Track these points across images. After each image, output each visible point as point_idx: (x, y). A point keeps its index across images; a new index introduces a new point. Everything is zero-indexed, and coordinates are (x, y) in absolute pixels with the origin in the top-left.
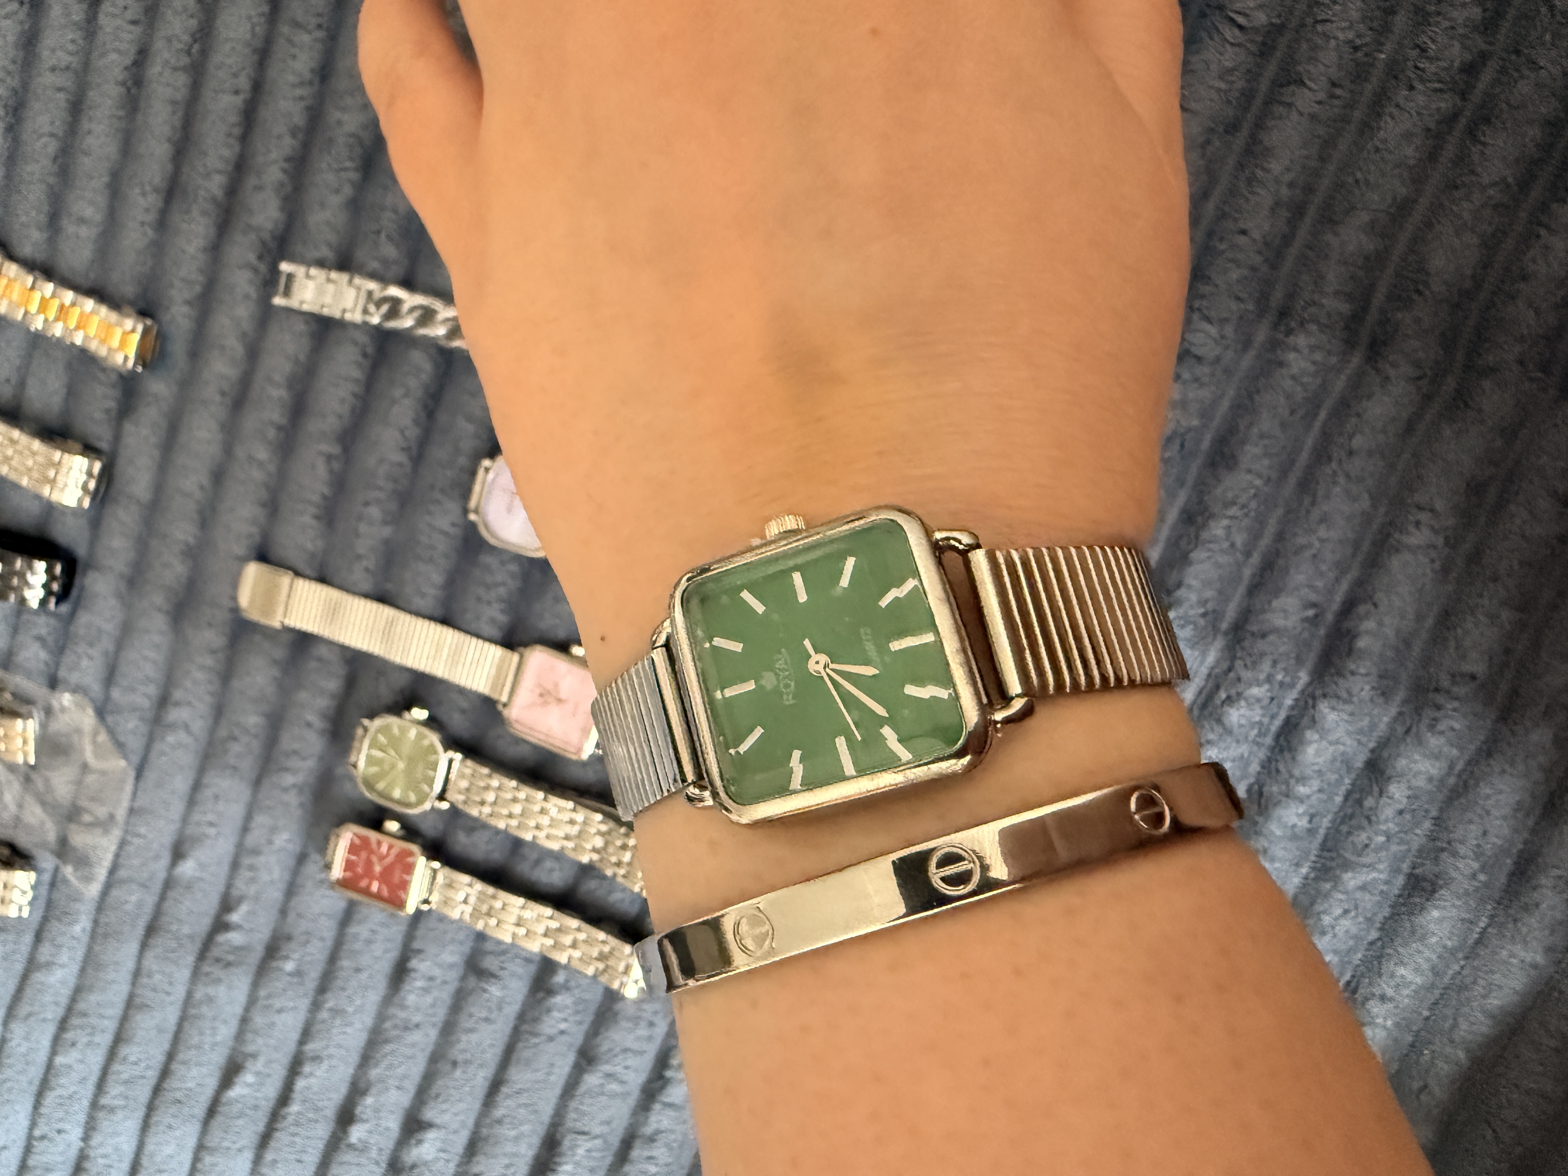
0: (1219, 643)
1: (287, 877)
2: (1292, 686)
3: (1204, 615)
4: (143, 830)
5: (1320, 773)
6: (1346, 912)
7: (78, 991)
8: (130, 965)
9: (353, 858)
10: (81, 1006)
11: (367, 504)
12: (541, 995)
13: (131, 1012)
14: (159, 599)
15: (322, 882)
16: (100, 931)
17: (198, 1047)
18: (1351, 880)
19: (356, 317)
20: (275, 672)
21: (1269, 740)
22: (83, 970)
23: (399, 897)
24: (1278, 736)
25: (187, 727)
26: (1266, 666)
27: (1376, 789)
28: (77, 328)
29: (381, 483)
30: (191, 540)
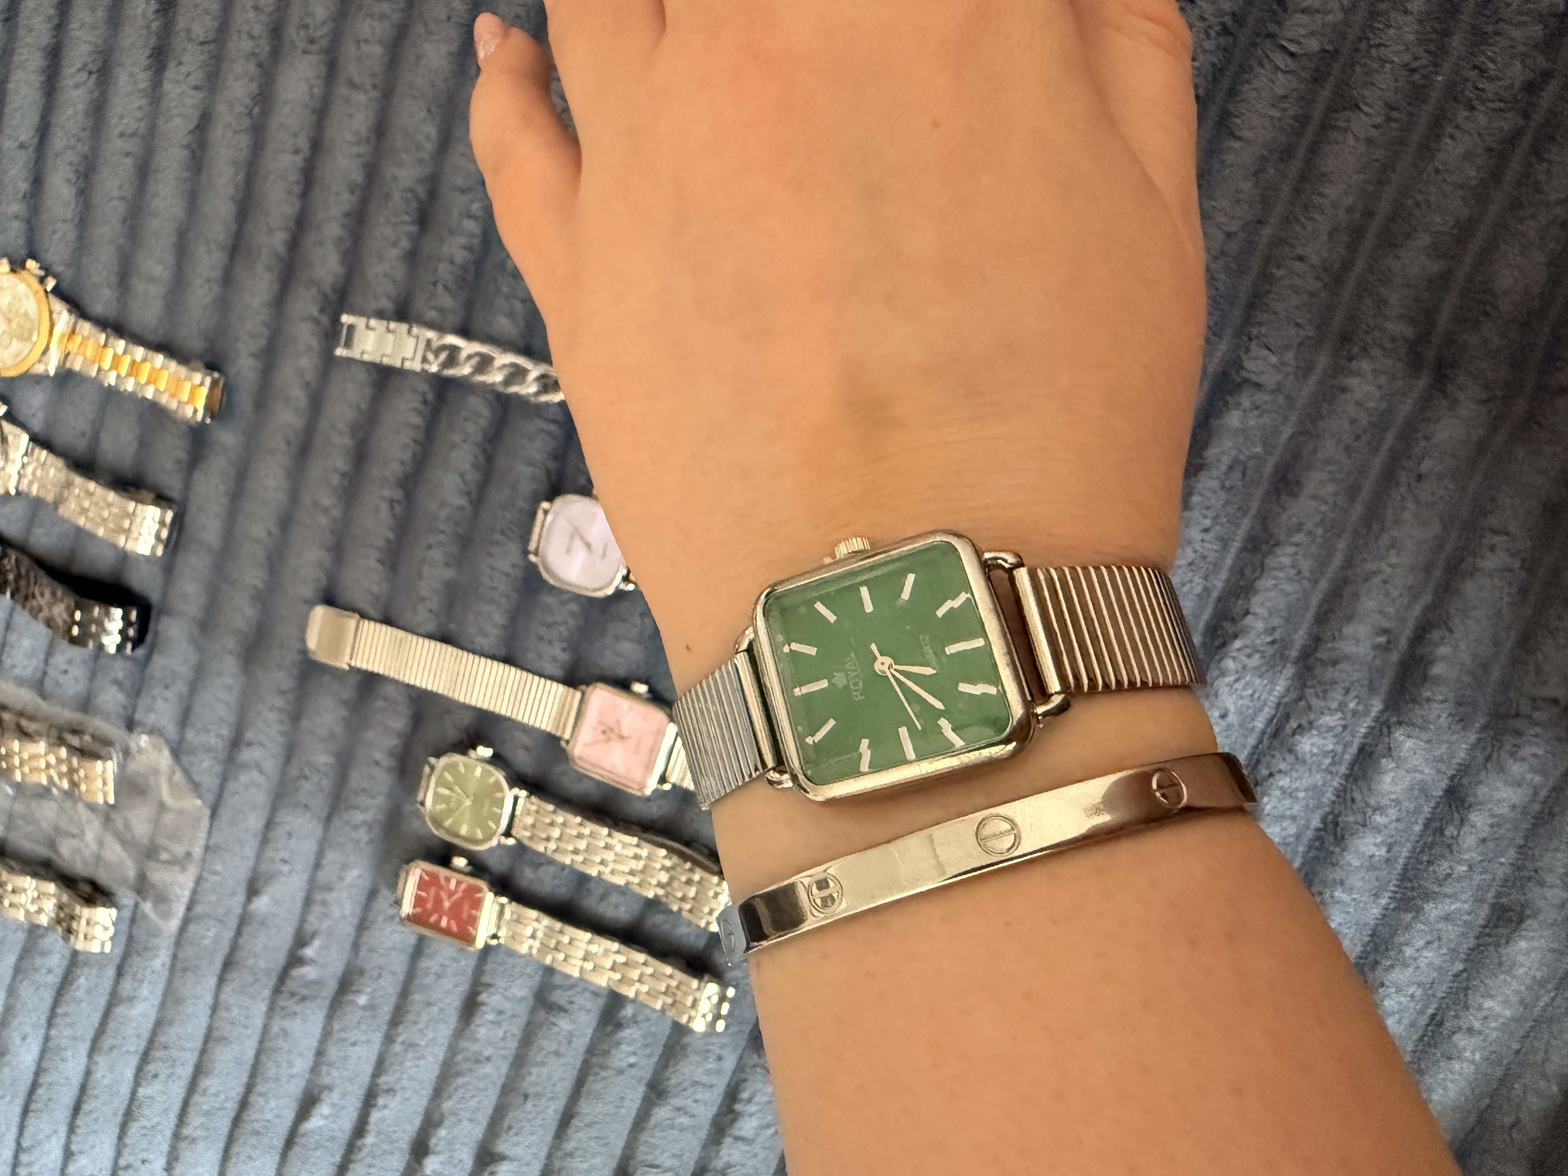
0: (1290, 670)
1: (358, 912)
2: (1366, 713)
3: (1273, 642)
4: (219, 868)
5: (1397, 802)
6: (1428, 943)
7: (159, 1024)
8: (209, 999)
9: (423, 894)
10: (162, 1039)
11: (430, 547)
12: (609, 1028)
13: (211, 1045)
14: (231, 643)
15: (392, 918)
16: (179, 965)
17: (277, 1079)
18: (1433, 910)
19: (417, 366)
20: (344, 713)
21: (1343, 769)
22: (163, 1005)
23: (469, 934)
24: (1352, 765)
25: (258, 766)
26: (1337, 695)
27: (1456, 816)
28: (148, 383)
29: (443, 526)
30: (260, 585)
